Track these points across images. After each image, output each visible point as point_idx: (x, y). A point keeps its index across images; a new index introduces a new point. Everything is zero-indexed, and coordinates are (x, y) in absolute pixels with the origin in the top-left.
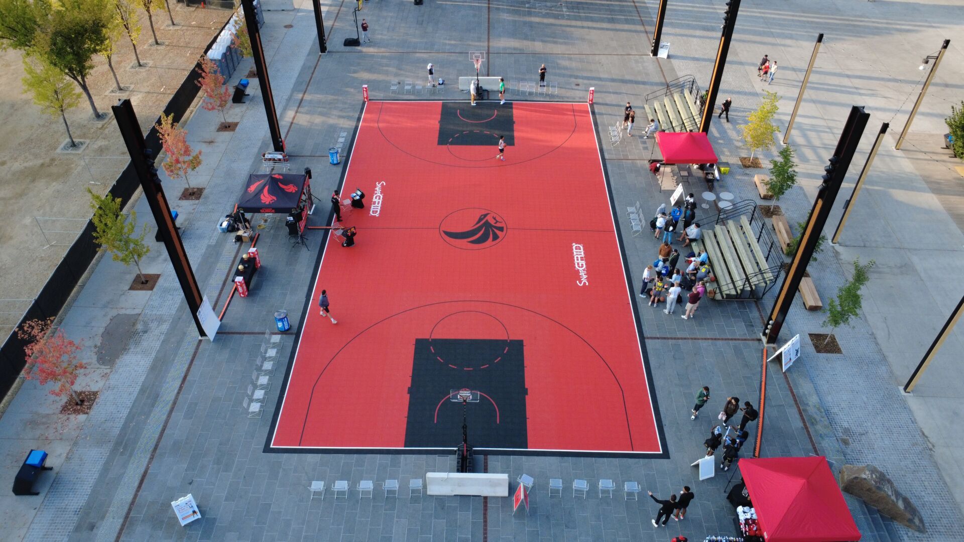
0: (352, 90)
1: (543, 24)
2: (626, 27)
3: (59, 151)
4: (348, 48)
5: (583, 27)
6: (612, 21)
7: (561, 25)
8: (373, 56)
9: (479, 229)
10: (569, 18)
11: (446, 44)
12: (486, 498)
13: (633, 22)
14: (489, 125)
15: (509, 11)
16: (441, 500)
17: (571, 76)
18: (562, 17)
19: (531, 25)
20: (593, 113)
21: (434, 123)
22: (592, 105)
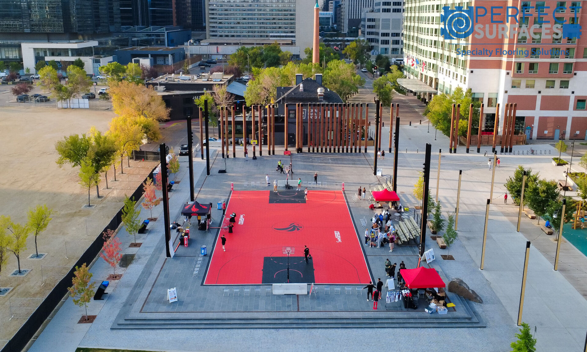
0: (225, 187)
1: (319, 165)
2: (361, 166)
3: (82, 207)
4: (220, 174)
5: (339, 166)
6: (354, 164)
7: (328, 166)
8: (233, 176)
9: (290, 227)
10: (332, 163)
11: (270, 172)
12: (298, 295)
13: (365, 164)
14: (294, 197)
15: (301, 161)
16: (279, 296)
17: (333, 182)
18: (329, 163)
19: (313, 166)
20: (344, 193)
21: (267, 197)
22: (344, 191)
